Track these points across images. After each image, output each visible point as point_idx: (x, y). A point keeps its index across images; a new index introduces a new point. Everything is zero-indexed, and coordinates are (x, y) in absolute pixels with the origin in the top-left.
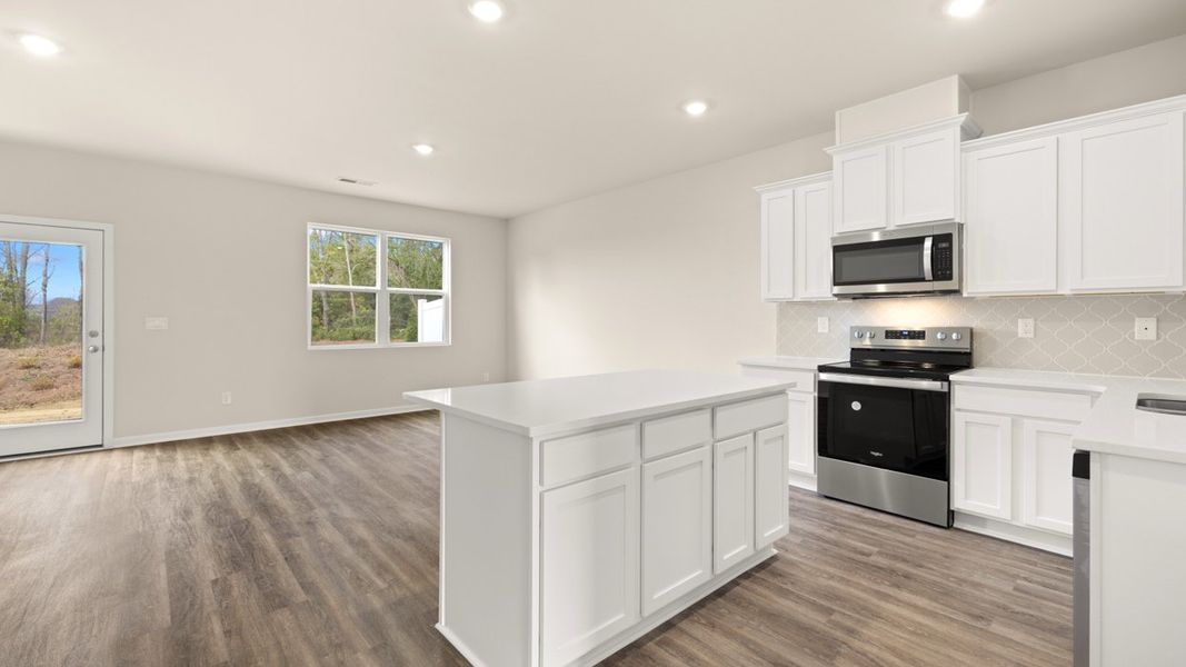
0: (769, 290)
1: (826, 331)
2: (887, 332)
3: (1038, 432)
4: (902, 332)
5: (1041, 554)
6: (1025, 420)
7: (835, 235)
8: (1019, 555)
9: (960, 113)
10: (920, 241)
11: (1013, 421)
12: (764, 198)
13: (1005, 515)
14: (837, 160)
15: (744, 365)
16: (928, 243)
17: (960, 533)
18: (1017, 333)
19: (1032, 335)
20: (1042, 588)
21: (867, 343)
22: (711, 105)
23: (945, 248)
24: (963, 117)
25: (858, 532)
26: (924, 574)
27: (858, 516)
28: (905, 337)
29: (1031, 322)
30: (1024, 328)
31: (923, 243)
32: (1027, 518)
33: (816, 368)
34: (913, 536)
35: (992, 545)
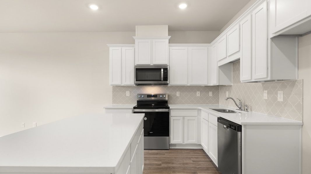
0: (112, 82)
1: (129, 95)
2: (147, 95)
3: (188, 120)
4: (151, 95)
5: (189, 150)
6: (185, 117)
7: (136, 65)
8: (186, 152)
9: (168, 35)
10: (160, 69)
11: (183, 118)
12: (111, 49)
13: (182, 142)
14: (136, 41)
15: (106, 108)
16: (162, 70)
17: (172, 150)
18: (176, 95)
19: (179, 96)
20: (196, 159)
21: (142, 99)
22: (100, 7)
23: (166, 72)
24: (170, 37)
25: (153, 158)
26: (176, 165)
27: (148, 153)
28: (152, 97)
29: (179, 92)
30: (178, 94)
31: (161, 70)
32: (186, 142)
33: (133, 108)
34: (164, 155)
35: (179, 151)
